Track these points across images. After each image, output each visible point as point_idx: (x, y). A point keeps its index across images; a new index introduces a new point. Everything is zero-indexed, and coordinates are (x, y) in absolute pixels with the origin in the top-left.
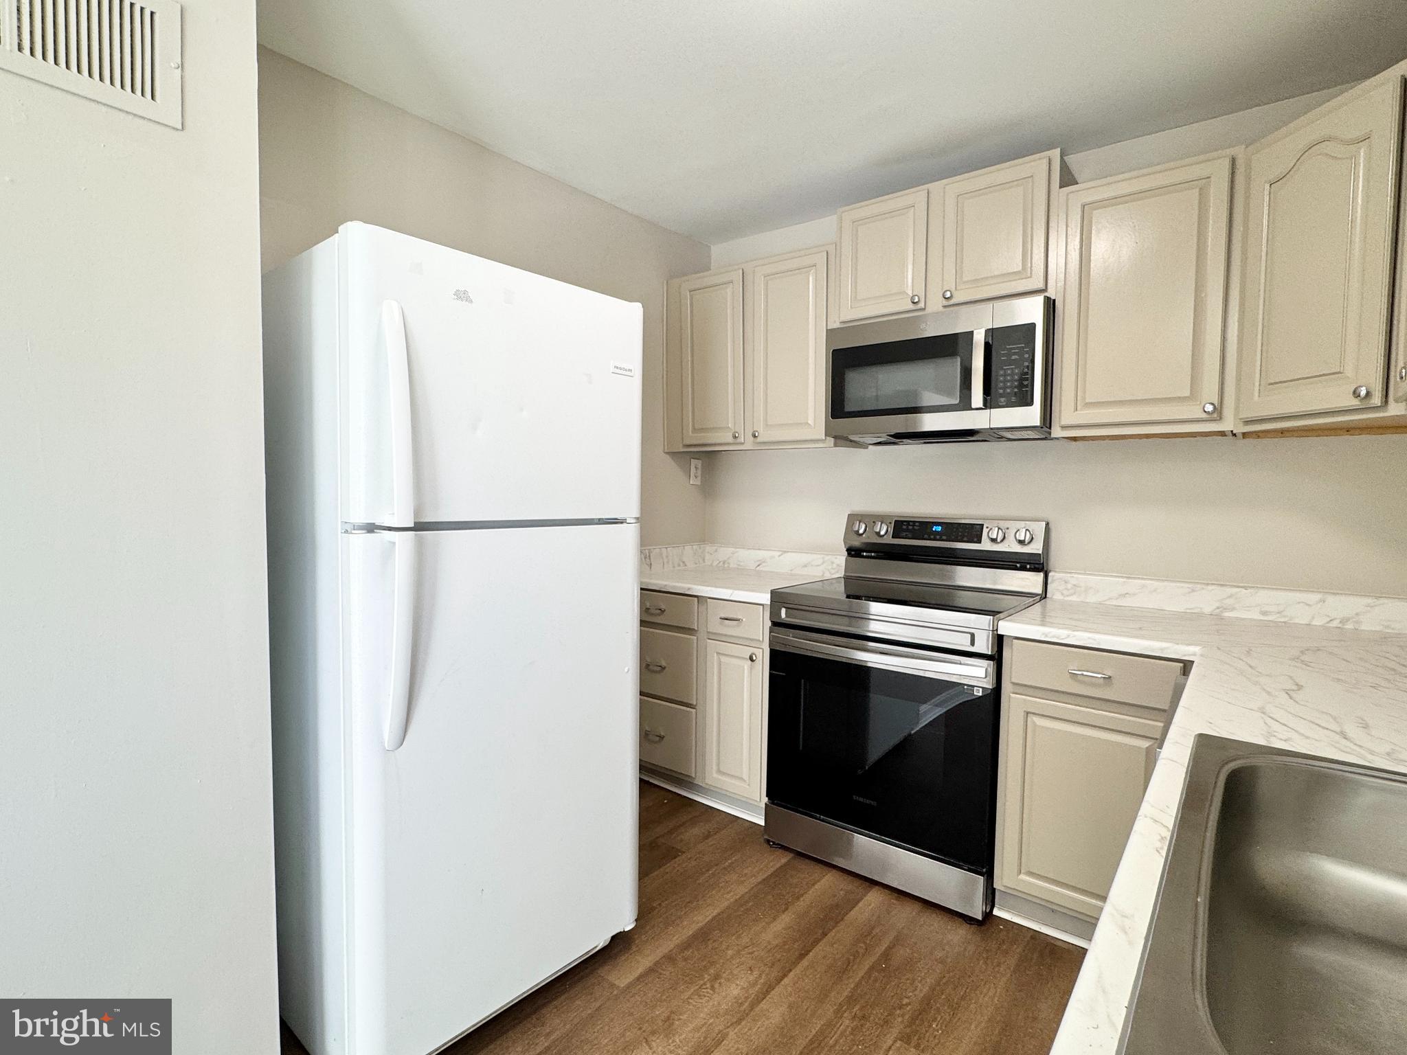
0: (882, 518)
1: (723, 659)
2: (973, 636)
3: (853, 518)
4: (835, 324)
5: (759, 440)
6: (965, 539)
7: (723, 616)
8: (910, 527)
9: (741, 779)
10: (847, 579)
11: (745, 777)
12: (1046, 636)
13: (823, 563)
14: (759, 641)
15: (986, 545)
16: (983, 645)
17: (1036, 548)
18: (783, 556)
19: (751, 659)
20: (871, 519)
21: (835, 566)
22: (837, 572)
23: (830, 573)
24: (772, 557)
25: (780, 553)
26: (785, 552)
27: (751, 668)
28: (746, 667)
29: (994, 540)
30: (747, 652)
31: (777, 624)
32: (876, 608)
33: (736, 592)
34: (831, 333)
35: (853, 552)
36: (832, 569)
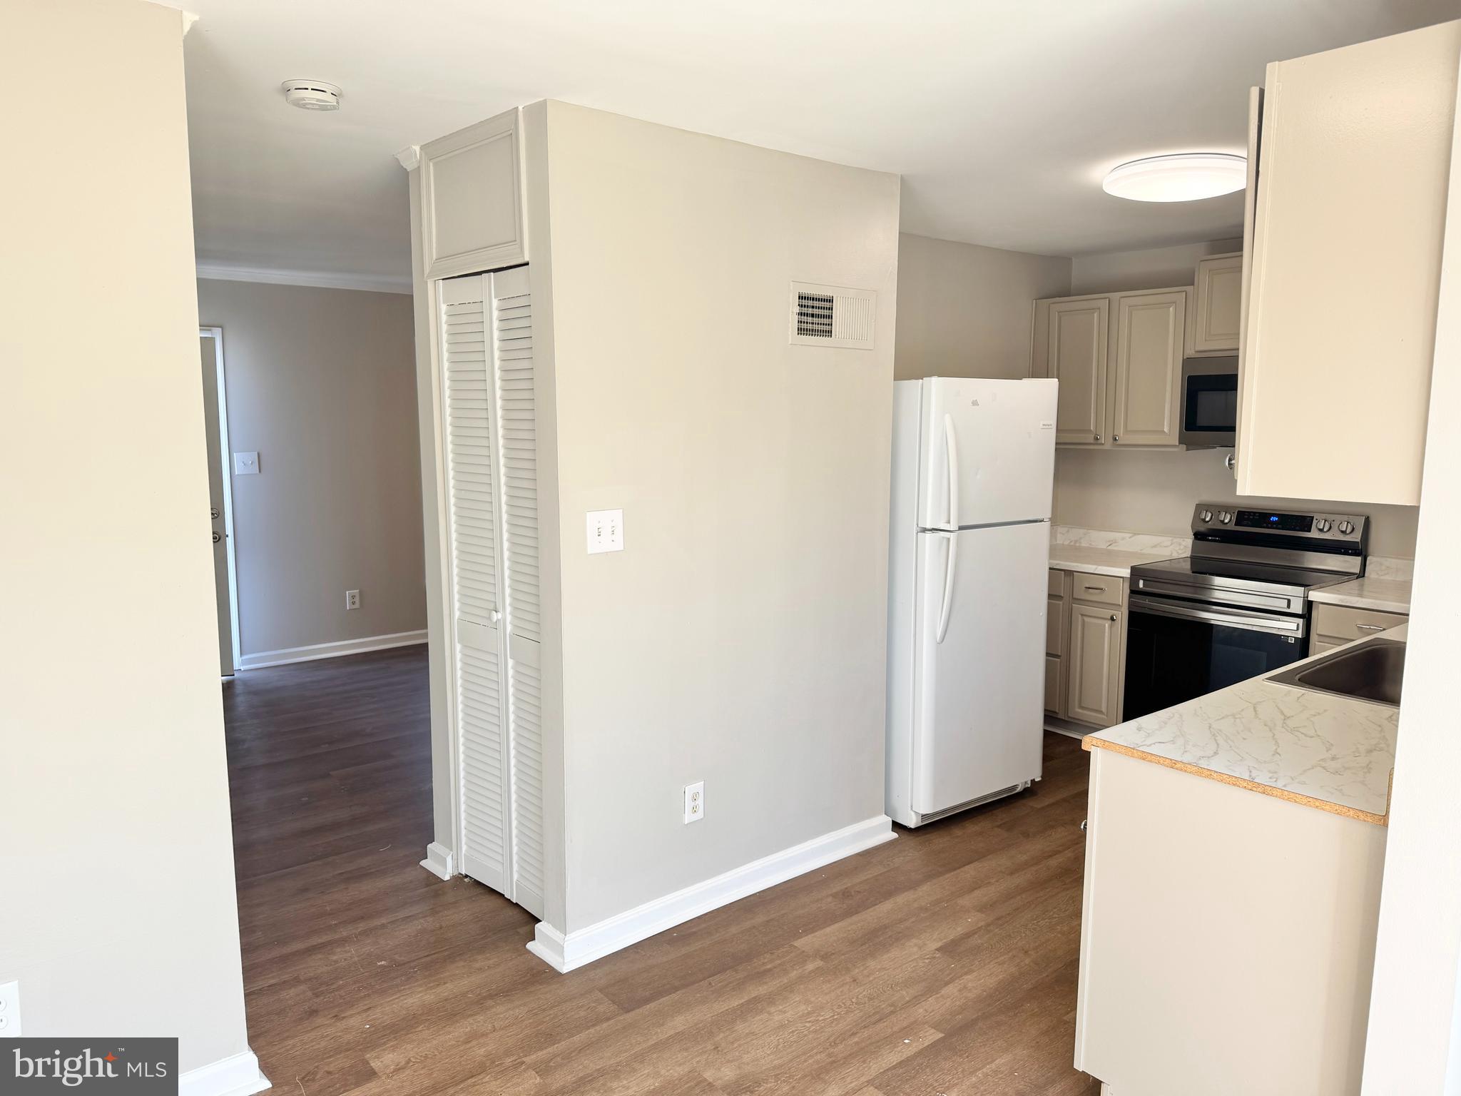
0: (1226, 509)
1: (1086, 619)
2: (1289, 601)
3: (1200, 508)
4: (1190, 353)
5: (1119, 442)
6: (1297, 528)
7: (1087, 586)
8: (1251, 517)
9: (1101, 712)
10: (1193, 559)
11: (1104, 709)
12: (1342, 602)
13: (1172, 544)
14: (1119, 605)
15: (1314, 534)
16: (1297, 607)
17: (1356, 537)
18: (1133, 538)
19: (1112, 619)
20: (1217, 509)
21: (1182, 547)
22: (1185, 552)
23: (1178, 553)
24: (1123, 539)
25: (1131, 535)
26: (1135, 534)
27: (1111, 627)
28: (1107, 625)
29: (1321, 530)
30: (1108, 613)
31: (1134, 592)
32: (1219, 581)
33: (1100, 567)
34: (1187, 362)
35: (1199, 536)
36: (1179, 549)
